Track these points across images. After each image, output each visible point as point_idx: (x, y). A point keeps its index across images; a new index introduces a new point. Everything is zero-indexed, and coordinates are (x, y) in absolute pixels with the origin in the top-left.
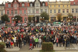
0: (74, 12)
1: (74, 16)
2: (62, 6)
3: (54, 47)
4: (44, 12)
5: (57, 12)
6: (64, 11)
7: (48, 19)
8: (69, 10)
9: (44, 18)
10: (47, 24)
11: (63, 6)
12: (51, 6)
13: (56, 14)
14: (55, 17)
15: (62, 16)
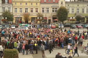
0: (45, 12)
1: (44, 16)
2: (30, 3)
3: (19, 55)
4: (7, 11)
5: (24, 11)
6: (32, 11)
7: (12, 20)
8: (38, 9)
9: (6, 18)
10: (10, 27)
11: (32, 4)
12: (16, 4)
13: (23, 14)
14: (21, 18)
15: (30, 17)
